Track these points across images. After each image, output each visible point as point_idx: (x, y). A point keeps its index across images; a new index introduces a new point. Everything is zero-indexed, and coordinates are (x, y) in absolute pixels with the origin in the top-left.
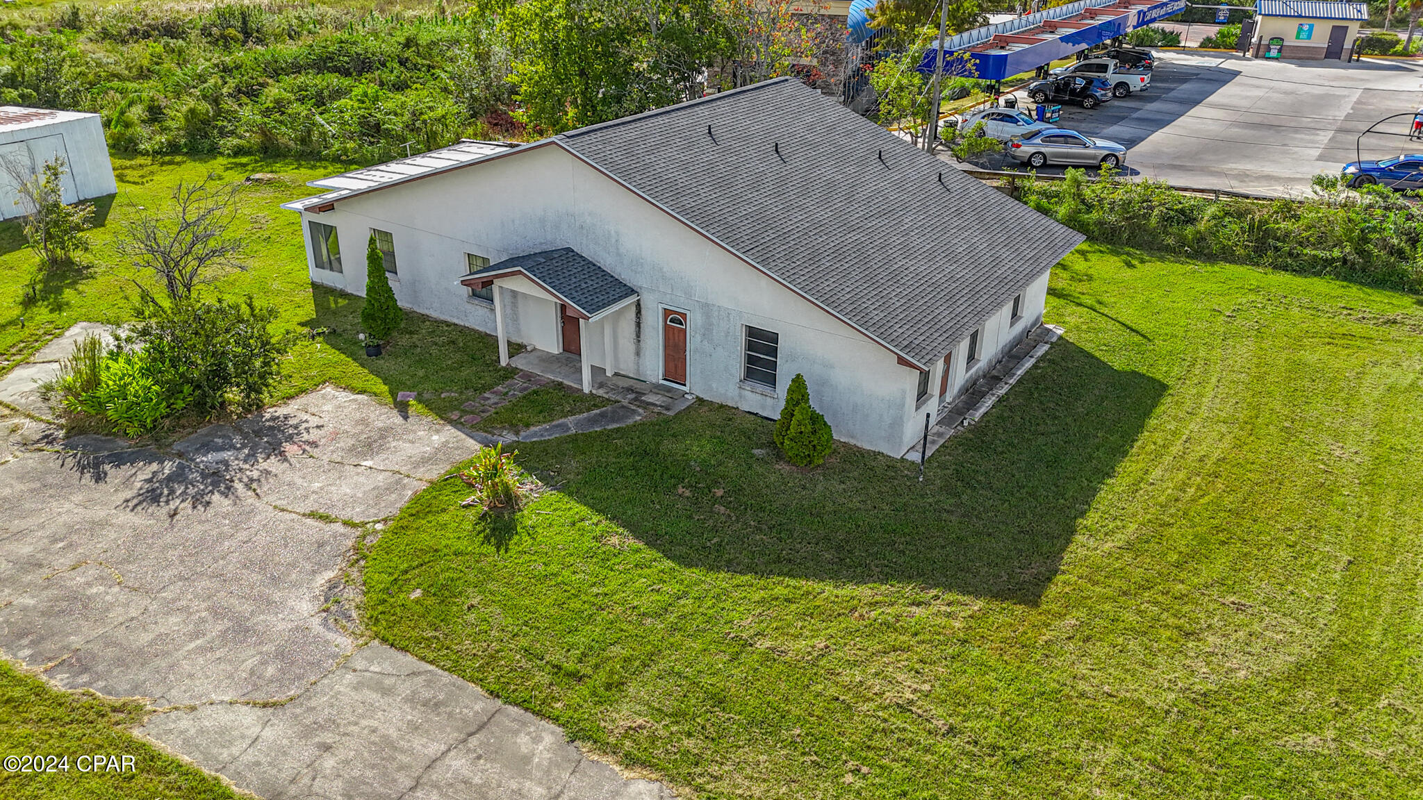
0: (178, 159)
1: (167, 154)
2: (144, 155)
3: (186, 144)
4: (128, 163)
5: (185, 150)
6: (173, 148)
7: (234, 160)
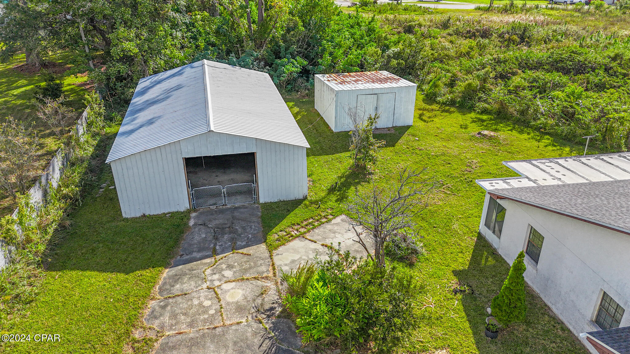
0: (452, 109)
1: (448, 105)
2: (437, 103)
3: (459, 102)
4: (428, 107)
5: (457, 105)
6: (452, 103)
7: (479, 116)
